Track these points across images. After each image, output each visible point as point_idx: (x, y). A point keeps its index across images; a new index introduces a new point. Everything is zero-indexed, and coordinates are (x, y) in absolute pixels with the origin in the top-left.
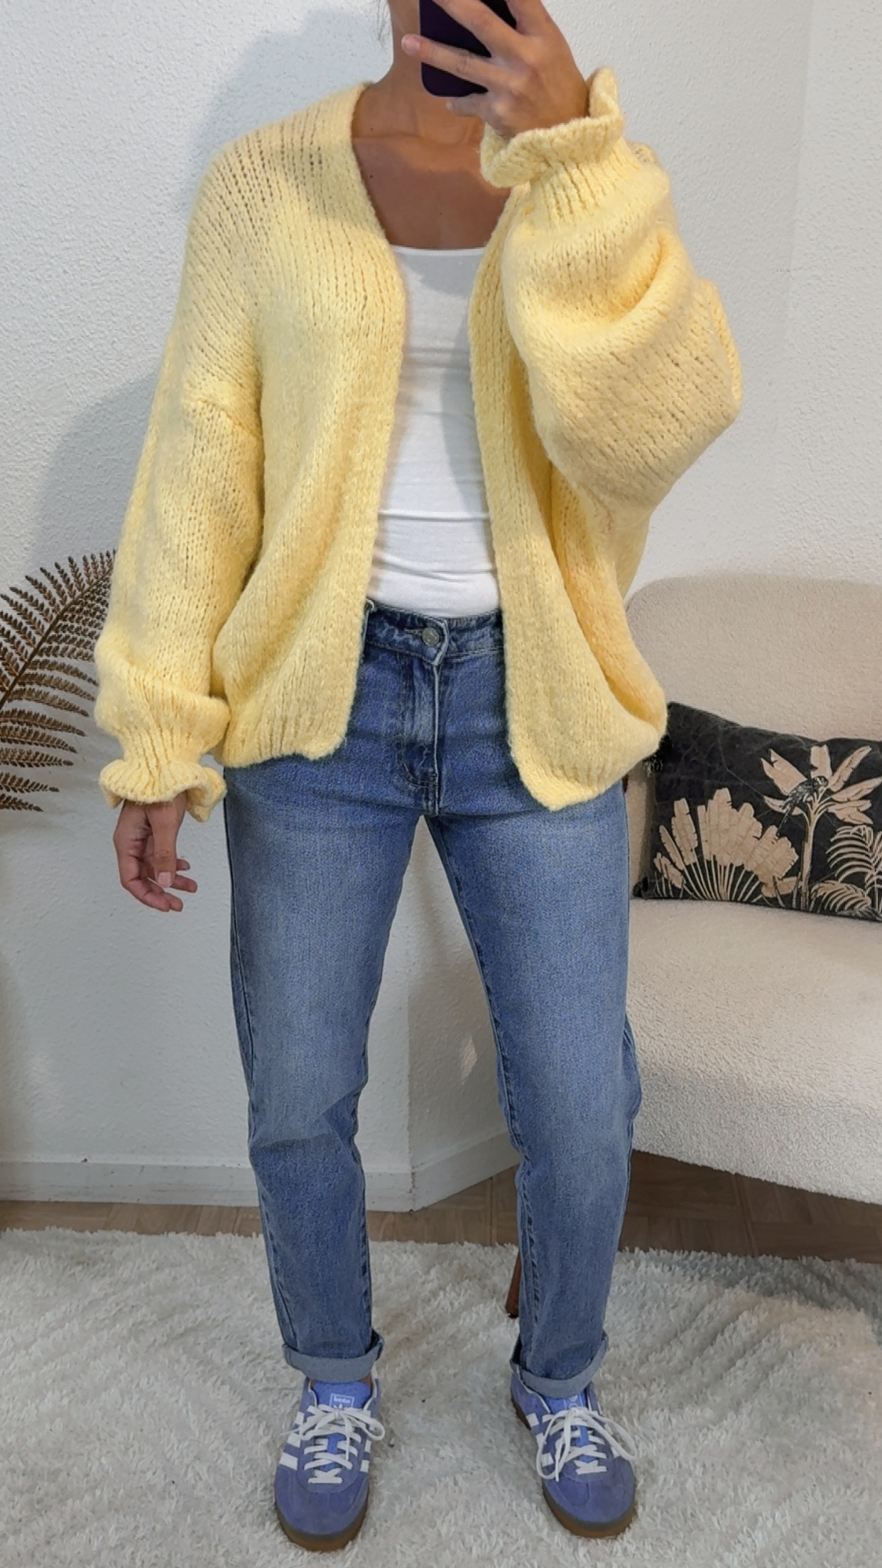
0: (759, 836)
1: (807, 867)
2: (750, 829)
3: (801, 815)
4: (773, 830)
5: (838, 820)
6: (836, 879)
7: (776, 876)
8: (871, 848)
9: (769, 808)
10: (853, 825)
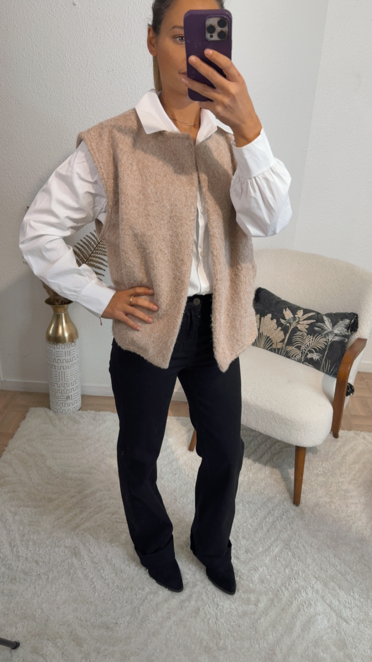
0: (276, 329)
1: (286, 341)
2: (273, 327)
3: (289, 326)
4: (280, 328)
5: (298, 329)
6: (293, 346)
7: (278, 342)
8: (305, 339)
9: (280, 321)
10: (302, 332)
